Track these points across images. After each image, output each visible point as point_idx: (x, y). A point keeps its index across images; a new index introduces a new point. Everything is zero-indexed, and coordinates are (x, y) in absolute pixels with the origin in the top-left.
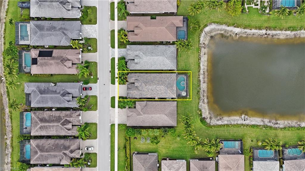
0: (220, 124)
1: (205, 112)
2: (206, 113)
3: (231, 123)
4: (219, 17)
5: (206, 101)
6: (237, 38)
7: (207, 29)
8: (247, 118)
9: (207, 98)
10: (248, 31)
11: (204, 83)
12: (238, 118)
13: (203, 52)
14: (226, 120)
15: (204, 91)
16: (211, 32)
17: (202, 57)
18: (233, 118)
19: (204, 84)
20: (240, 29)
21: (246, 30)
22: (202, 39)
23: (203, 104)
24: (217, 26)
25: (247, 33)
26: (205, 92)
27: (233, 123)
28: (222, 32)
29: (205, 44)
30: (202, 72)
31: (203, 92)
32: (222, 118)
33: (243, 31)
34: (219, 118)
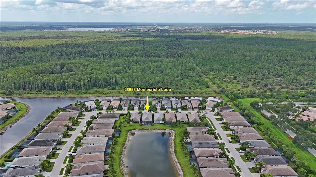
1: (134, 131)
3: (128, 137)
7: (173, 131)
11: (148, 131)
13: (162, 131)
15: (144, 131)
16: (171, 132)
17: (159, 130)
22: (168, 130)
23: (138, 130)
28: (172, 135)
30: (153, 130)
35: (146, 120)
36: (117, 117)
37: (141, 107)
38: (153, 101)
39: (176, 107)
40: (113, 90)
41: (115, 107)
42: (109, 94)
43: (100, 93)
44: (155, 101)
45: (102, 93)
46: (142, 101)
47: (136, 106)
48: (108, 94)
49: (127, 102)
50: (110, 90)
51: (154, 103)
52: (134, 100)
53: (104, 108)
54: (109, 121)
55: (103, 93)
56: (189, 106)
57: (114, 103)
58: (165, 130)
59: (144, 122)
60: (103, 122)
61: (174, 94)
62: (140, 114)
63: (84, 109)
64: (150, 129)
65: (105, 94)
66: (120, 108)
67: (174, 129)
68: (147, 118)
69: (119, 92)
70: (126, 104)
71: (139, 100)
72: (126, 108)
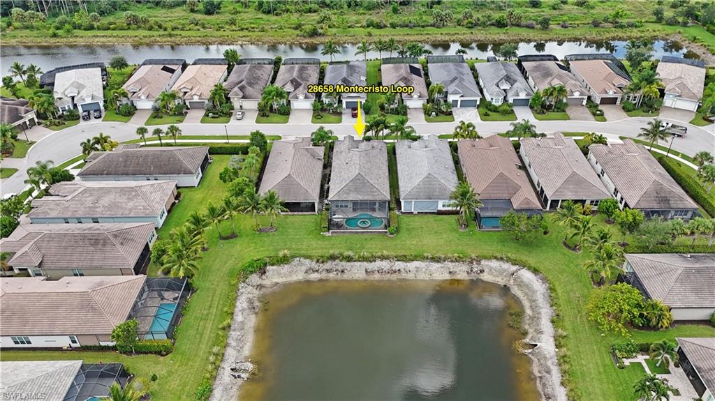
0: (238, 304)
1: (281, 274)
2: (277, 276)
3: (234, 330)
4: (572, 294)
5: (314, 276)
6: (521, 350)
7: (526, 275)
8: (239, 377)
9: (321, 280)
10: (556, 376)
11: (366, 271)
12: (247, 351)
13: (457, 270)
14: (245, 320)
15: (343, 271)
16: (521, 284)
17: (440, 264)
18: (250, 339)
19: (364, 272)
20: (553, 353)
21: (555, 371)
22: (494, 264)
23: (304, 268)
24: (544, 295)
25: (547, 375)
26: (339, 274)
27: (234, 334)
28: (529, 312)
29: (481, 274)
30: (399, 265)
31: (340, 268)
32: (256, 313)
33: (549, 363)
34: (257, 304)
35: (357, 190)
36: (188, 172)
37: (326, 101)
38: (383, 67)
39: (505, 99)
40: (209, 13)
41: (196, 99)
42: (189, 33)
43: (151, 29)
44: (397, 70)
45: (160, 27)
46: (329, 68)
47: (301, 97)
48: (183, 33)
49: (259, 73)
50: (199, 16)
51: (390, 76)
52: (292, 62)
53: (139, 105)
54: (131, 204)
55: (165, 29)
56: (577, 95)
57: (194, 80)
58: (476, 268)
59: (340, 205)
60: (93, 208)
61: (473, 31)
62: (321, 151)
63: (32, 115)
64: (383, 258)
65: (169, 30)
66: (219, 107)
67: (532, 261)
68: (359, 182)
69: (233, 23)
70: (250, 84)
71: (318, 63)
72: (251, 105)
